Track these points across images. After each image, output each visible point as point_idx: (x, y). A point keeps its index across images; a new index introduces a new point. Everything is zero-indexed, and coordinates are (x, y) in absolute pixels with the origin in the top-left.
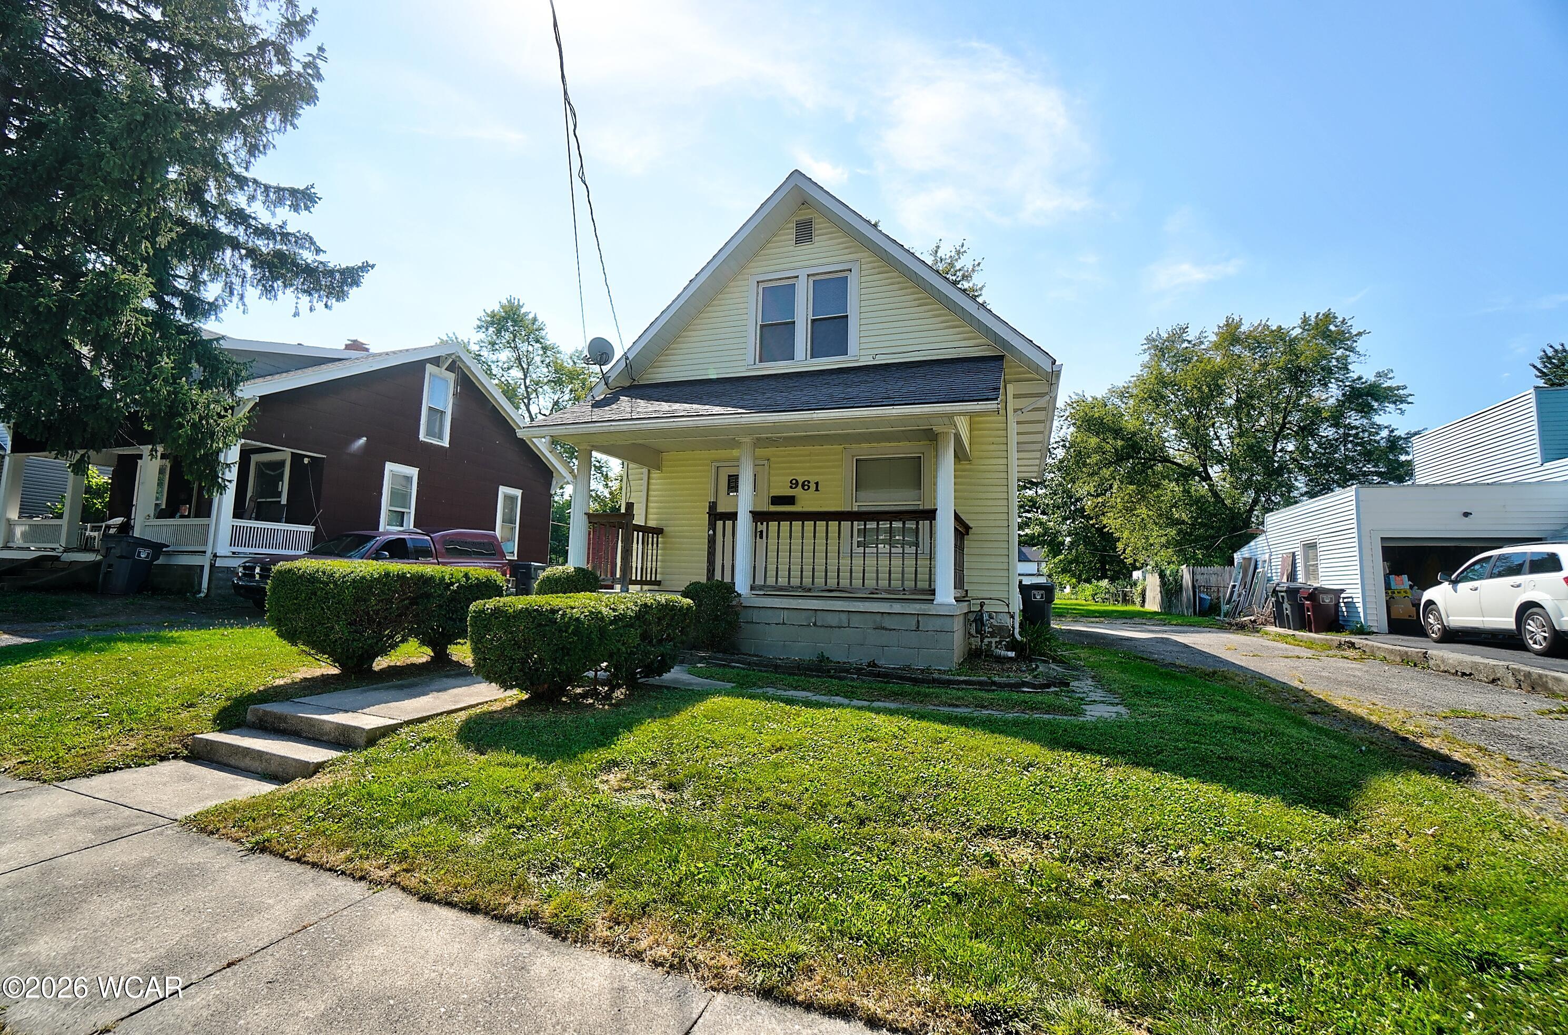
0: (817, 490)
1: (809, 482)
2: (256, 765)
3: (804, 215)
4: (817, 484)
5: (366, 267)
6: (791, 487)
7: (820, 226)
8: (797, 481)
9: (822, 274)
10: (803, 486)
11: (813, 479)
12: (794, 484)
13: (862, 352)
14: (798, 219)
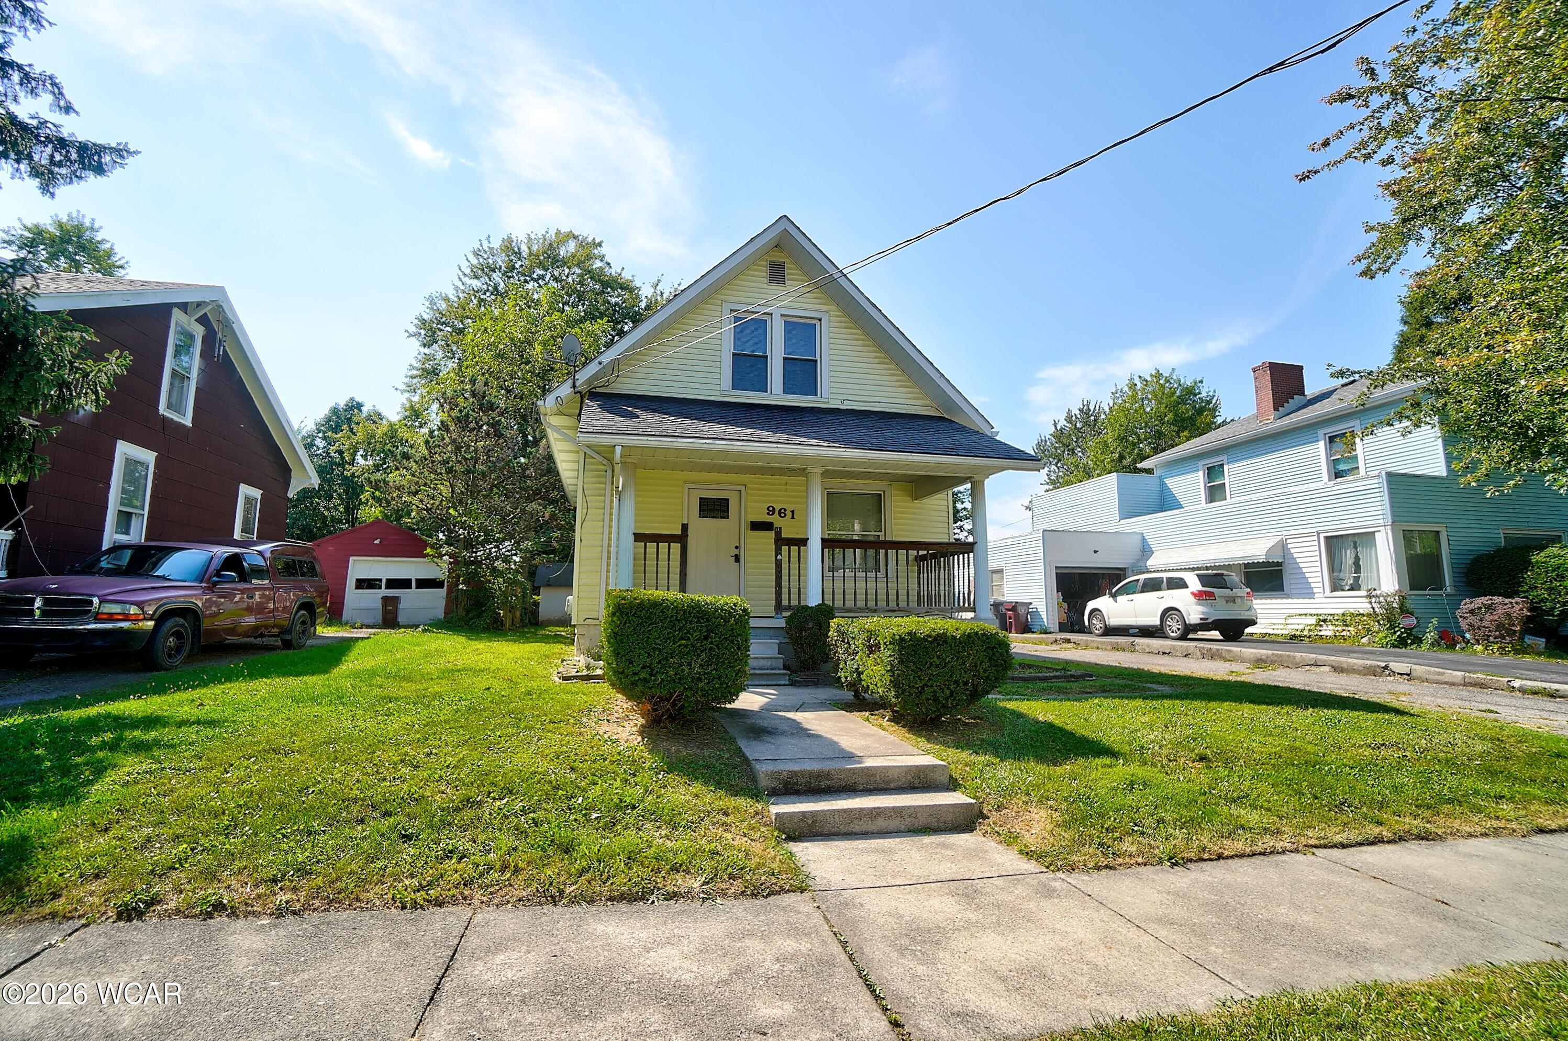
0: (793, 518)
1: (785, 510)
2: (894, 824)
3: (778, 257)
4: (793, 512)
5: (121, 152)
6: (768, 514)
7: (791, 270)
8: (774, 509)
9: (793, 316)
10: (780, 513)
11: (789, 508)
12: (771, 511)
13: (832, 396)
14: (771, 259)
